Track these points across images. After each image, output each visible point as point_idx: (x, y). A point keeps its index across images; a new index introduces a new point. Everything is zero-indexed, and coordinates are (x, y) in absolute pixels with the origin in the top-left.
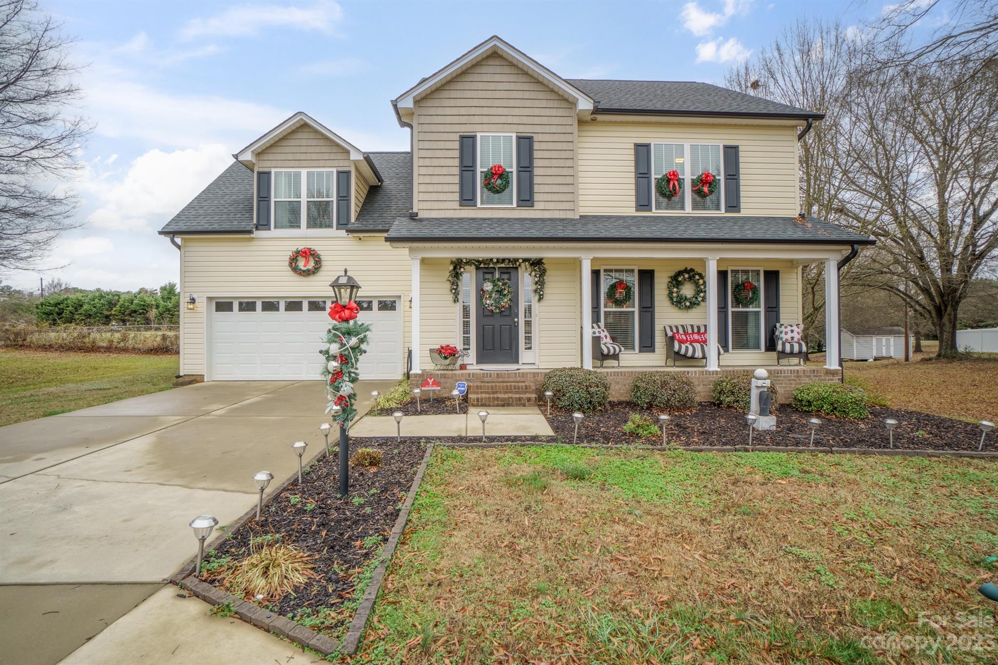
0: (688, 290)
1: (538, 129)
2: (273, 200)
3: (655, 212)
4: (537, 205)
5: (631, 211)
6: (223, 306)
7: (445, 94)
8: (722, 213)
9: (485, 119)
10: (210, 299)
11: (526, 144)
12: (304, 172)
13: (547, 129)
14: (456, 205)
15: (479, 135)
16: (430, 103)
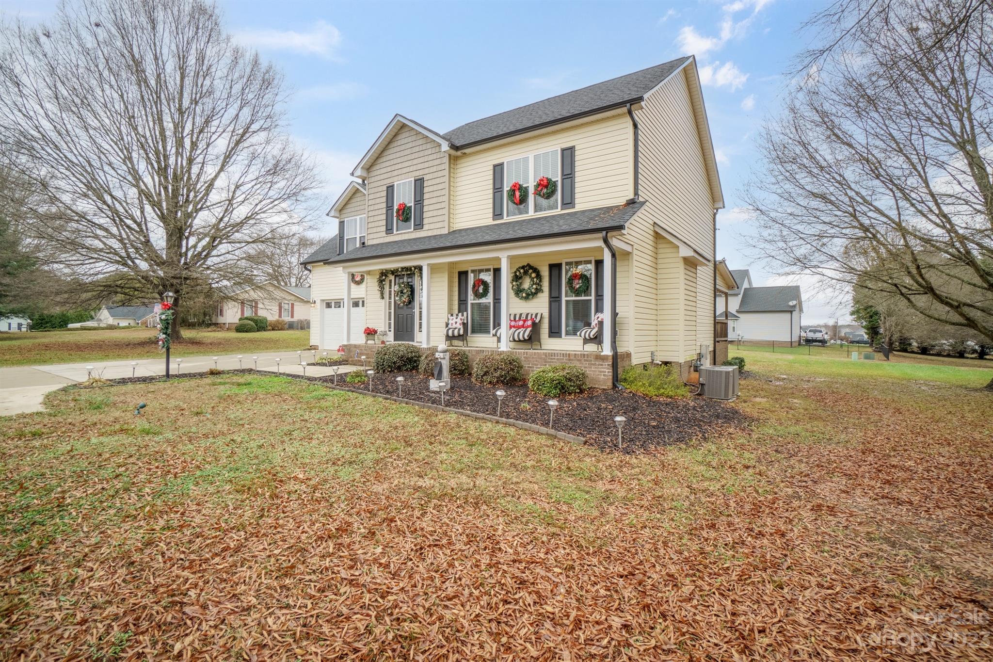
0: (527, 284)
1: (426, 171)
2: (345, 238)
3: (506, 219)
4: (426, 227)
5: (490, 221)
6: (329, 305)
7: (381, 160)
8: (558, 211)
9: (400, 172)
10: (323, 300)
11: (419, 183)
12: (358, 218)
13: (432, 170)
14: (384, 234)
15: (395, 184)
16: (375, 168)
